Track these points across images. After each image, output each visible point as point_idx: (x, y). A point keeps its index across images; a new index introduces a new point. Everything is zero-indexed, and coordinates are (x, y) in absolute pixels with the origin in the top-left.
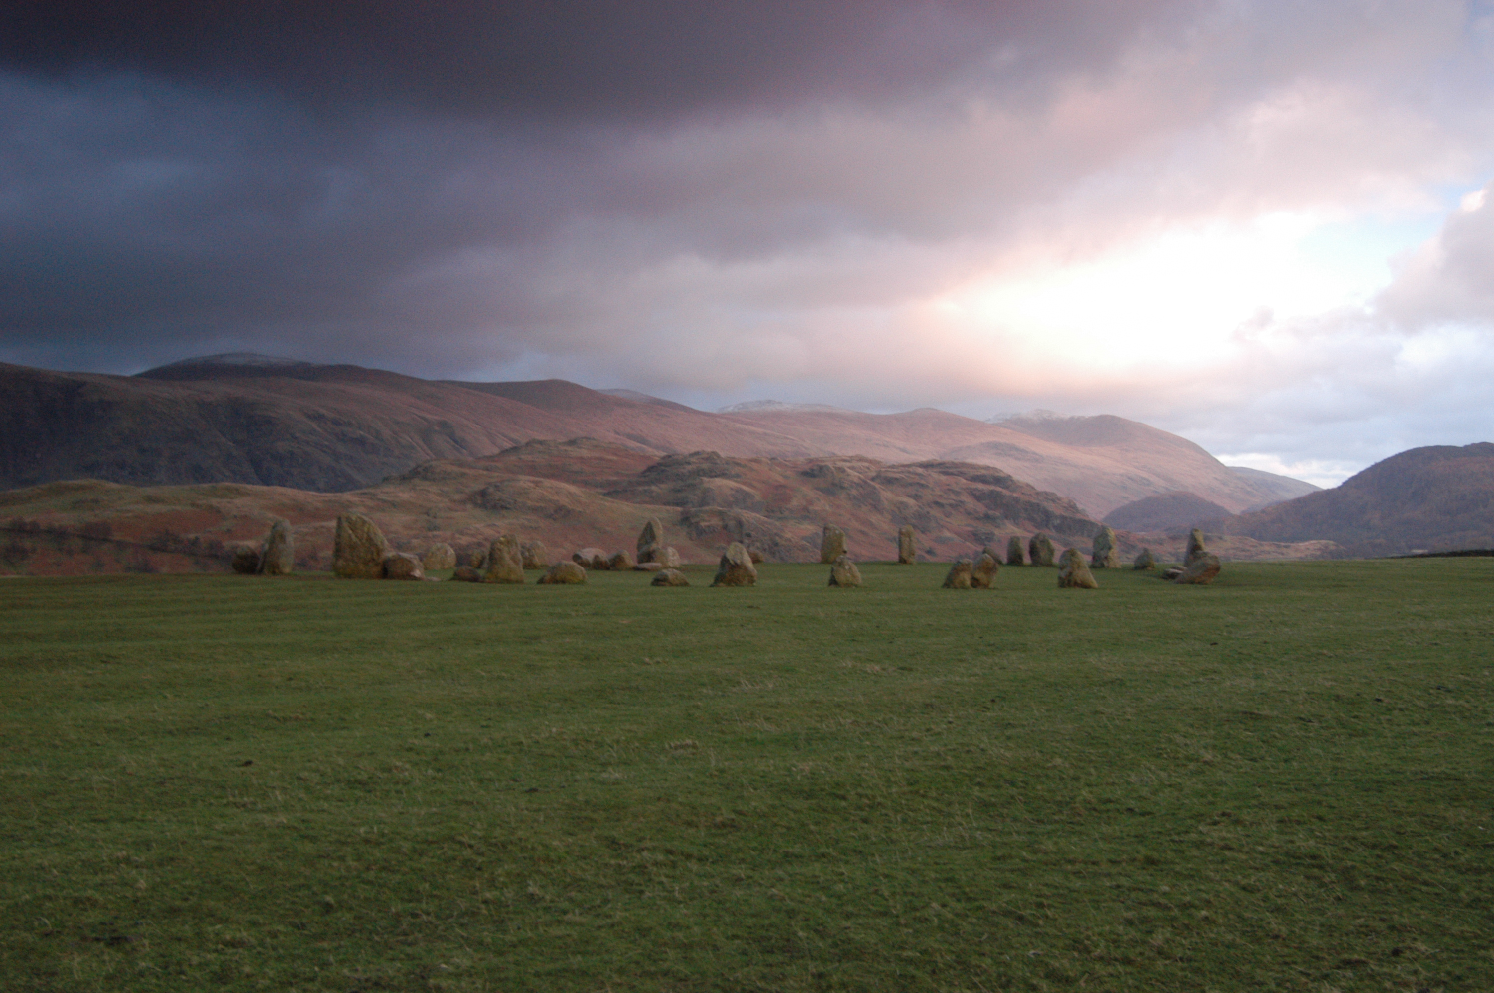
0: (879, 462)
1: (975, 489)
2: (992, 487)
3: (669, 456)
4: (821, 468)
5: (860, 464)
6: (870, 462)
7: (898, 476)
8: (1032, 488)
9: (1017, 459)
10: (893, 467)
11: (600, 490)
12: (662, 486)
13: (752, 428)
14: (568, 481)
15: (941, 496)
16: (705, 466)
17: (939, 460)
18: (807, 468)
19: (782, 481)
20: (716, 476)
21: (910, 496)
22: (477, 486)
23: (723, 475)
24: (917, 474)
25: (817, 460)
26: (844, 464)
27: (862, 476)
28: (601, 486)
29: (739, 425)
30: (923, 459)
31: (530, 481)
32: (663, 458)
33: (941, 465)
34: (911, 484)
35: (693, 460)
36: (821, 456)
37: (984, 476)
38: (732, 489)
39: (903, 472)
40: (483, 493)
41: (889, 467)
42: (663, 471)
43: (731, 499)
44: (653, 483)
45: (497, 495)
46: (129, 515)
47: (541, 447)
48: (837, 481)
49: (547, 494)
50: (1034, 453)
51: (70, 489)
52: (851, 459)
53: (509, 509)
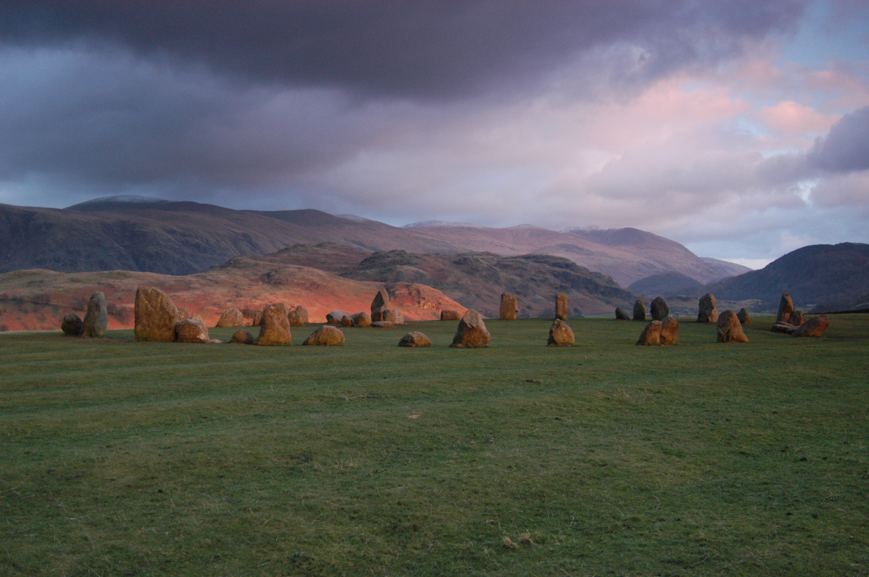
0: (498, 256)
1: (554, 271)
2: (564, 270)
3: (376, 253)
4: (465, 259)
5: (488, 257)
6: (494, 255)
7: (509, 263)
8: (587, 270)
9: (578, 253)
10: (506, 258)
11: (336, 273)
12: (374, 270)
13: (424, 236)
14: (317, 268)
15: (534, 275)
16: (398, 258)
17: (533, 254)
18: (457, 259)
19: (442, 266)
20: (404, 264)
21: (517, 275)
22: (265, 271)
23: (408, 263)
24: (520, 262)
25: (463, 254)
26: (478, 256)
27: (488, 264)
28: (338, 270)
29: (416, 235)
30: (524, 253)
31: (296, 268)
32: (373, 254)
33: (534, 257)
34: (517, 268)
35: (391, 255)
36: (464, 252)
37: (560, 263)
38: (413, 271)
39: (513, 261)
40: (268, 275)
41: (504, 258)
42: (373, 261)
43: (413, 278)
44: (368, 269)
45: (277, 276)
46: (61, 289)
47: (302, 248)
48: (474, 267)
49: (306, 275)
50: (588, 250)
51: (26, 274)
52: (482, 254)
53: (284, 284)
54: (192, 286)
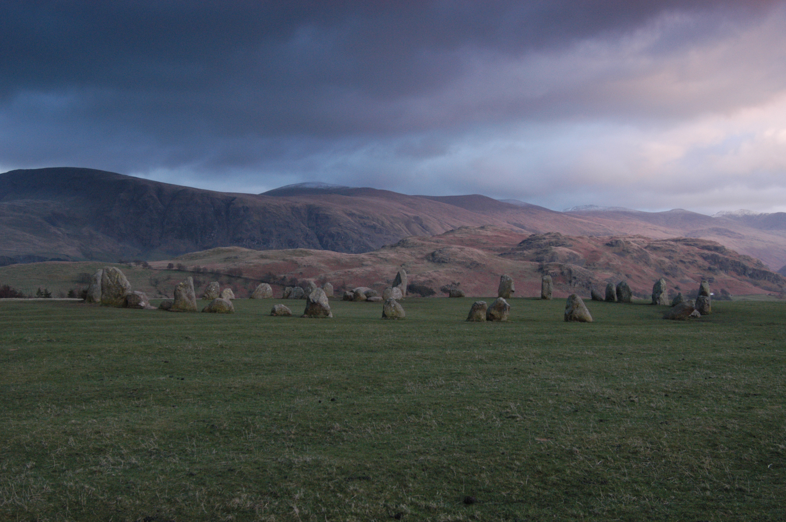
0: (650, 238)
1: (703, 254)
2: (713, 253)
3: (534, 235)
4: (617, 242)
5: (639, 239)
6: (645, 238)
7: (659, 246)
8: (736, 253)
9: (729, 237)
10: (657, 241)
11: (497, 253)
12: (530, 251)
13: (582, 220)
14: (479, 248)
15: (683, 257)
16: (553, 240)
17: (684, 237)
18: (609, 242)
19: (595, 248)
20: (559, 246)
21: (666, 257)
22: (430, 251)
23: (563, 245)
24: (670, 245)
25: (615, 237)
26: (630, 239)
27: (639, 246)
28: (497, 250)
29: (574, 219)
30: (675, 237)
31: (459, 248)
32: (531, 236)
33: (684, 240)
34: (667, 251)
35: (547, 237)
36: (619, 235)
37: (708, 246)
38: (567, 253)
39: (663, 244)
40: (433, 254)
41: (655, 241)
42: (530, 243)
43: (567, 258)
44: (525, 249)
45: (440, 255)
46: (251, 265)
47: (466, 230)
48: (625, 249)
49: (466, 255)
50: (739, 234)
51: (223, 251)
52: (634, 237)
53: (446, 263)
54: (365, 263)
